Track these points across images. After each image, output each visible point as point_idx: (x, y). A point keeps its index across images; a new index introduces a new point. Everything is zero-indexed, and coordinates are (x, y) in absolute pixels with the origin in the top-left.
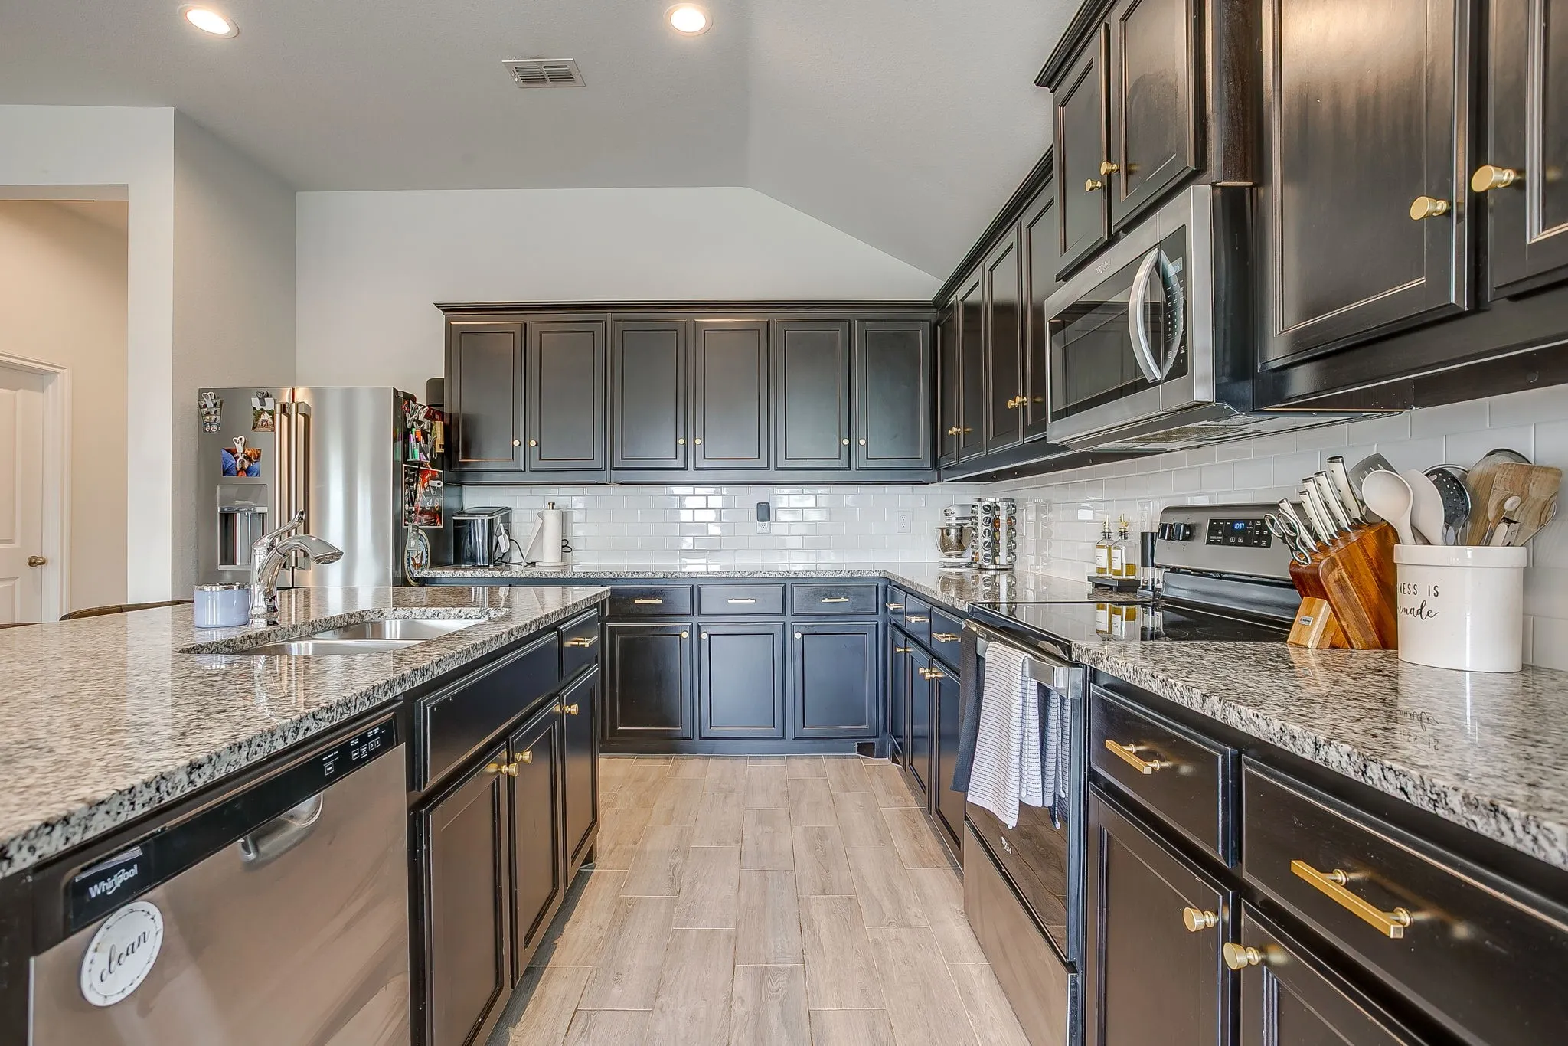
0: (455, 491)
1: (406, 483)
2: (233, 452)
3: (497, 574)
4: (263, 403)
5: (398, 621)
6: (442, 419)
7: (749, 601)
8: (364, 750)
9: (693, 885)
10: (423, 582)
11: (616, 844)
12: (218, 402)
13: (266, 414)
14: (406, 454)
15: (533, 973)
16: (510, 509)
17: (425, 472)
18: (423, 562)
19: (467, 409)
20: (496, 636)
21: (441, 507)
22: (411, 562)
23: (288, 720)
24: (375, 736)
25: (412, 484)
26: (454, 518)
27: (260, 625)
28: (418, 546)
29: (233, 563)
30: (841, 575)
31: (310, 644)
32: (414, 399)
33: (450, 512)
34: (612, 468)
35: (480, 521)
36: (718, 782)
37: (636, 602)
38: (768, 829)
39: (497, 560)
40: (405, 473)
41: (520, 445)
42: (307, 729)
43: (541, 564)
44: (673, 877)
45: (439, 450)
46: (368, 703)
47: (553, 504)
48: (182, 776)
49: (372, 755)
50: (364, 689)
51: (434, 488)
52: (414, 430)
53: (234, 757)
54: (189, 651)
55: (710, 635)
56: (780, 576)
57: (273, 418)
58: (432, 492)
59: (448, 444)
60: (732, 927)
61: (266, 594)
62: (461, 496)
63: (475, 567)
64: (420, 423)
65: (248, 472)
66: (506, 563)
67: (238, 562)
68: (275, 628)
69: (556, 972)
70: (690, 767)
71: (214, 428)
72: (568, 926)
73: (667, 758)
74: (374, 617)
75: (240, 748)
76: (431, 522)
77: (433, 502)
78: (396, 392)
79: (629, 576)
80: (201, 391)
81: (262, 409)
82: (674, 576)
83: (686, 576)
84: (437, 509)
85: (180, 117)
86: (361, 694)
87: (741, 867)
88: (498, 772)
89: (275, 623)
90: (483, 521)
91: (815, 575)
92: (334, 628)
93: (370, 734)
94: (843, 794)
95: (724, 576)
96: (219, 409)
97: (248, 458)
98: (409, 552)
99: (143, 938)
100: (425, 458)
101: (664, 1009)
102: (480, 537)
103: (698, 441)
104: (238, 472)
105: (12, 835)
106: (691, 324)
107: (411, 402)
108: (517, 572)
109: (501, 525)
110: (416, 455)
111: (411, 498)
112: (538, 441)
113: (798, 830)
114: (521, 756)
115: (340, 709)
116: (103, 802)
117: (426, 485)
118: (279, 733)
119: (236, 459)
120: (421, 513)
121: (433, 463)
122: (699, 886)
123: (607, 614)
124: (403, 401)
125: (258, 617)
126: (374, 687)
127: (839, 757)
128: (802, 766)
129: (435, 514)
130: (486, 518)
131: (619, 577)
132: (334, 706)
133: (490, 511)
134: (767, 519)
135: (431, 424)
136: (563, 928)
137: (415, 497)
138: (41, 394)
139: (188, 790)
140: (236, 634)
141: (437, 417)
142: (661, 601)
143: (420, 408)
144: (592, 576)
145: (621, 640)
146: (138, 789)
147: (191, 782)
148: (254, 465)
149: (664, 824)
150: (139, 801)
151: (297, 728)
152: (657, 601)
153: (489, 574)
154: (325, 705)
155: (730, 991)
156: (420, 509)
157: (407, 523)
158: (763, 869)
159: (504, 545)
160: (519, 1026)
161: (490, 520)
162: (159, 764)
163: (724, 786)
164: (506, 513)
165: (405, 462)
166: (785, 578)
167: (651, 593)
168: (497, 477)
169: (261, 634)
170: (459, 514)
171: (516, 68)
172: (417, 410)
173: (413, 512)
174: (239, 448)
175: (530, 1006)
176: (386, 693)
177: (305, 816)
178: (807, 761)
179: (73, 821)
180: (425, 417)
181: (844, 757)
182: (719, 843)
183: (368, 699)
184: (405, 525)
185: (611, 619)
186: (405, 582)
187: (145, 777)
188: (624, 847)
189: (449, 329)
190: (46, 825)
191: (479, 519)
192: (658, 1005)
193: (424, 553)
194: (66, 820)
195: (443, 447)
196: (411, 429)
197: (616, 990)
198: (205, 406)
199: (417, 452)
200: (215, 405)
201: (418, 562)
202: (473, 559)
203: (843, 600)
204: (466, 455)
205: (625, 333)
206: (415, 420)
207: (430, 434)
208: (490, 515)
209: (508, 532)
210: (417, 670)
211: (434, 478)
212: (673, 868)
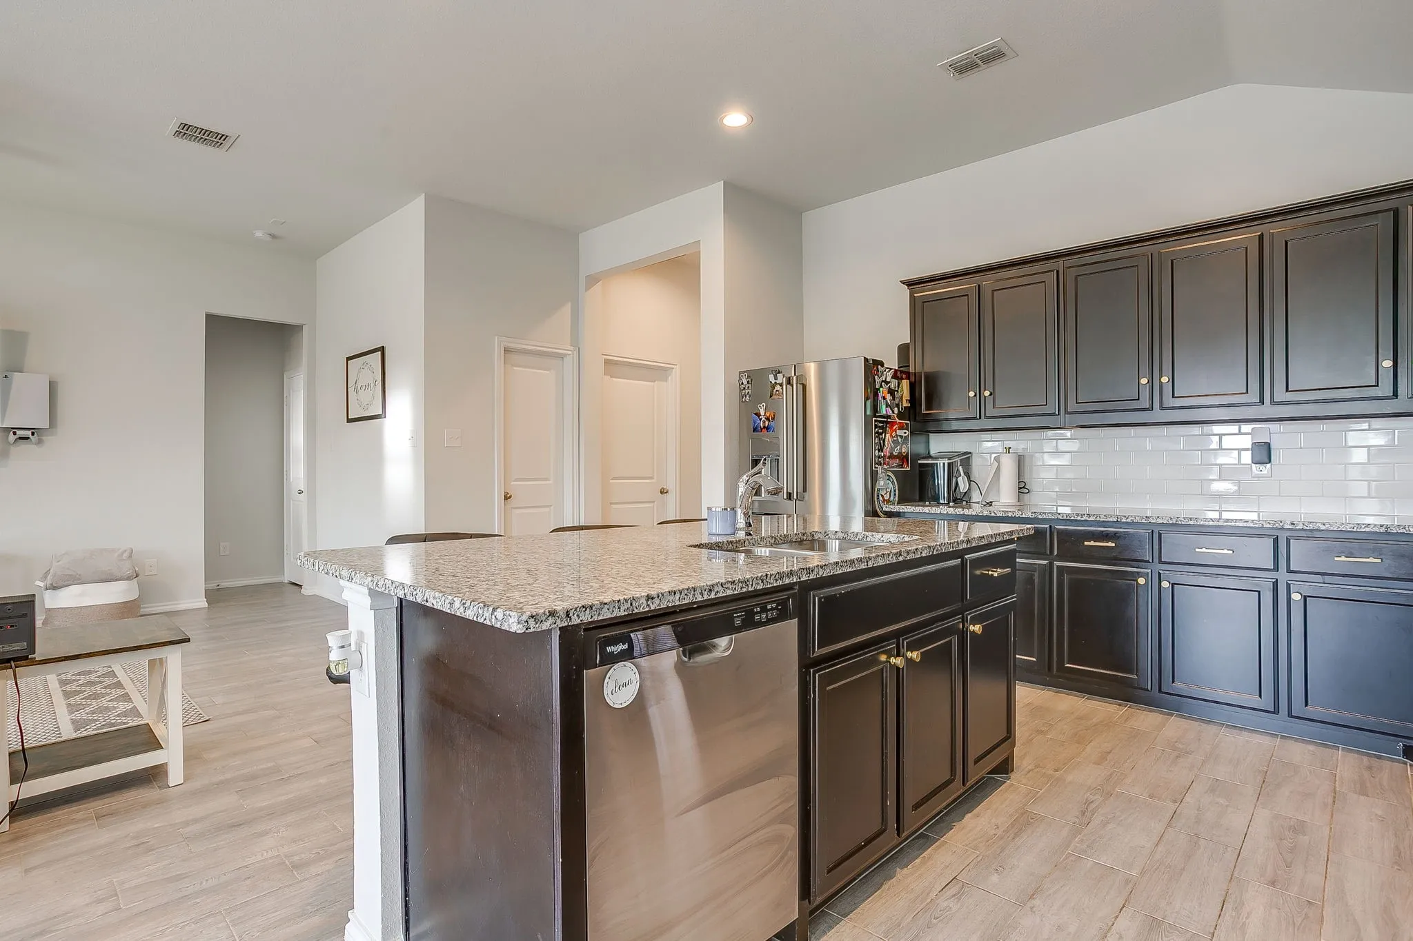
0: (922, 438)
1: (875, 433)
2: (758, 415)
3: (959, 511)
4: (776, 379)
5: (837, 541)
6: (908, 378)
7: (1225, 551)
8: (764, 616)
9: (1104, 824)
10: (890, 515)
11: (1037, 766)
12: (750, 380)
13: (778, 386)
14: (875, 409)
15: (928, 839)
16: (970, 453)
17: (893, 424)
18: (892, 499)
19: (928, 368)
20: (883, 554)
21: (908, 453)
22: (881, 498)
23: (705, 584)
24: (772, 609)
25: (881, 434)
26: (919, 462)
27: (741, 535)
28: (887, 486)
29: (760, 496)
30: (1367, 529)
31: (768, 550)
32: (882, 364)
33: (916, 457)
34: (1066, 412)
35: (942, 465)
36: (1174, 740)
37: (1086, 543)
38: (1221, 801)
39: (958, 499)
40: (875, 425)
41: (975, 395)
42: (717, 592)
43: (996, 503)
44: (1086, 811)
45: (905, 404)
46: (762, 585)
47: (1010, 448)
48: (643, 600)
49: (770, 621)
50: (760, 575)
51: (901, 437)
52: (881, 389)
53: (671, 598)
54: (695, 546)
55: (1173, 585)
56: (1268, 526)
57: (782, 388)
58: (900, 440)
59: (914, 399)
60: (1135, 873)
61: (744, 514)
62: (928, 442)
63: (939, 504)
64: (887, 383)
65: (767, 428)
66: (967, 502)
67: (763, 495)
68: (749, 537)
69: (946, 846)
70: (1145, 719)
71: (748, 399)
72: (969, 815)
73: (1120, 705)
74: (821, 537)
75: (675, 593)
76: (899, 465)
77: (901, 449)
78: (866, 360)
79: (1079, 518)
80: (741, 373)
81: (776, 383)
82: (1129, 520)
83: (1143, 521)
84: (904, 454)
85: (728, 187)
86: (757, 578)
87: (1169, 825)
88: (887, 662)
89: (750, 534)
90: (944, 464)
91: (1323, 528)
92: (791, 542)
93: (769, 607)
94: (1355, 796)
95: (1191, 522)
96: (750, 385)
97: (768, 419)
98: (879, 490)
99: (630, 682)
100: (891, 412)
101: (1034, 909)
102: (941, 481)
103: (1165, 379)
104: (762, 429)
105: (571, 607)
106: (1156, 256)
107: (879, 366)
108: (976, 510)
109: (960, 468)
110: (884, 410)
111: (881, 446)
112: (992, 391)
113: (1263, 815)
114: (910, 655)
115: (740, 584)
116: (606, 604)
117: (894, 434)
118: (698, 591)
119: (760, 420)
120: (889, 458)
121: (900, 416)
122: (1110, 826)
123: (1056, 553)
124: (872, 367)
125: (740, 529)
126: (767, 575)
127: (1368, 755)
128: (1300, 753)
129: (903, 458)
130: (946, 461)
131: (1068, 518)
132: (736, 582)
133: (949, 455)
134: (1267, 460)
135: (898, 383)
136: (964, 816)
137: (884, 444)
138: (665, 383)
139: (647, 609)
140: (725, 539)
141: (904, 376)
142: (1114, 545)
143: (887, 370)
144: (1040, 517)
145: (1070, 580)
146: (622, 601)
147: (648, 605)
148: (772, 424)
149: (1095, 763)
150: (623, 608)
151: (711, 590)
152: (1111, 544)
153: (951, 511)
154: (730, 580)
155: (1110, 924)
156: (888, 454)
157: (877, 466)
158: (1197, 836)
159: (963, 485)
160: (905, 871)
161: (949, 464)
162: (634, 593)
163: (1180, 746)
164: (966, 459)
165: (875, 416)
166: (1277, 529)
167: (1103, 535)
168: (955, 425)
169: (739, 541)
170: (924, 458)
171: (950, 66)
172: (885, 373)
173: (882, 457)
174: (762, 412)
175: (918, 861)
176: (777, 580)
177: (723, 649)
178: (1311, 748)
179: (594, 608)
180: (892, 378)
181: (1379, 757)
182: (1151, 796)
183: (762, 582)
184: (875, 468)
185: (1061, 557)
186: (875, 514)
187: (626, 597)
188: (1044, 771)
189: (913, 300)
190: (584, 607)
191: (940, 462)
192: (1029, 905)
193: (893, 490)
194: (591, 607)
195: (910, 401)
196: (879, 389)
197: (995, 878)
198: (742, 383)
199: (884, 407)
200: (748, 382)
201: (887, 497)
202: (936, 498)
203: (1371, 560)
204: (929, 407)
205: (1079, 278)
206: (883, 381)
207: (897, 391)
208: (949, 459)
209: (968, 476)
210: (803, 569)
211: (901, 428)
212: (1088, 803)
